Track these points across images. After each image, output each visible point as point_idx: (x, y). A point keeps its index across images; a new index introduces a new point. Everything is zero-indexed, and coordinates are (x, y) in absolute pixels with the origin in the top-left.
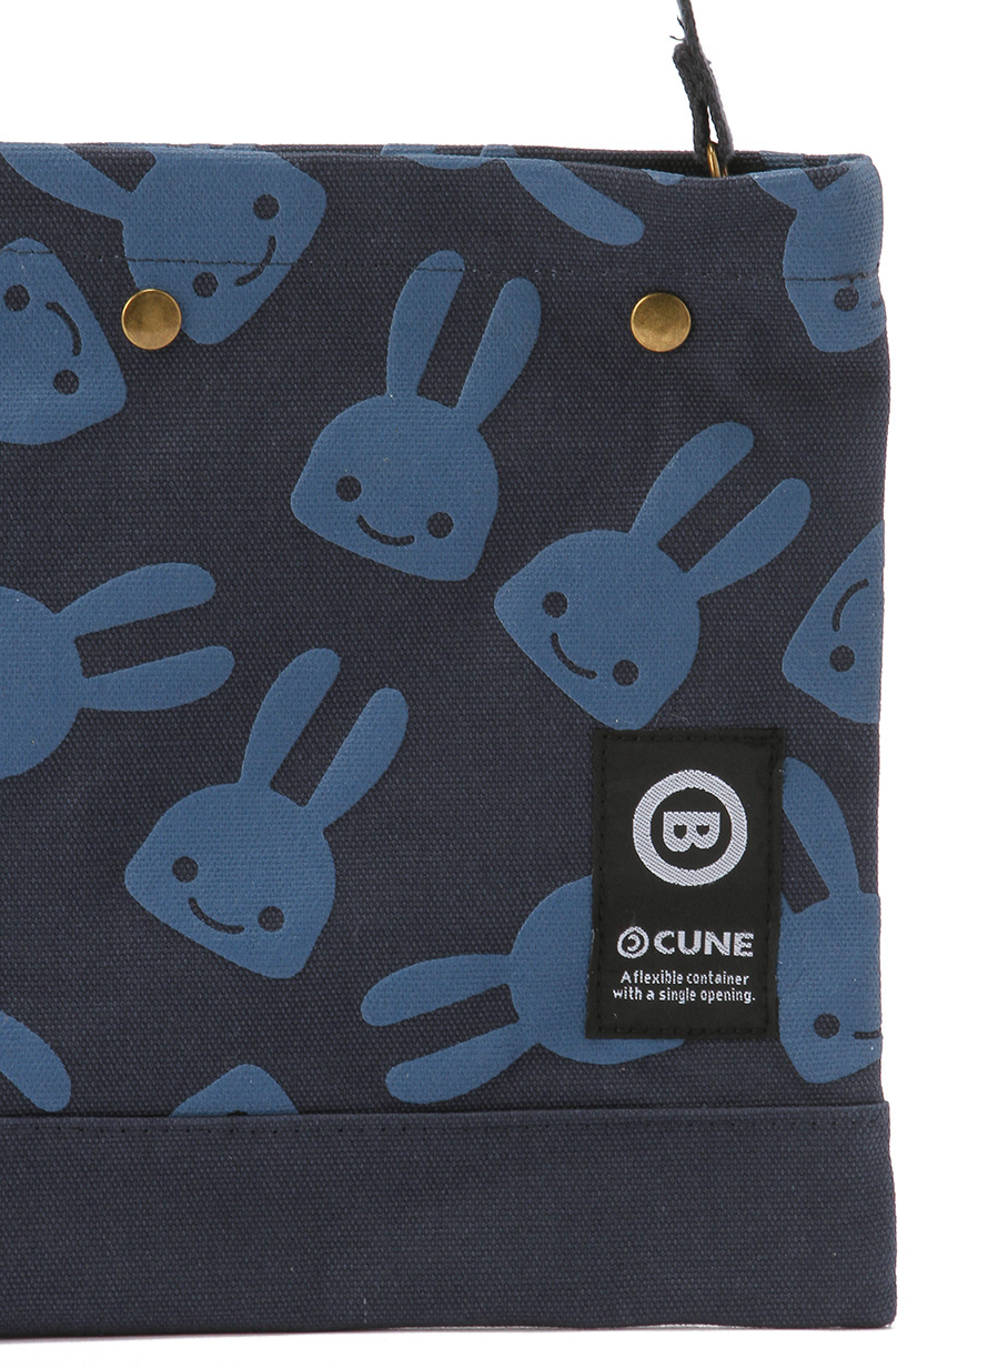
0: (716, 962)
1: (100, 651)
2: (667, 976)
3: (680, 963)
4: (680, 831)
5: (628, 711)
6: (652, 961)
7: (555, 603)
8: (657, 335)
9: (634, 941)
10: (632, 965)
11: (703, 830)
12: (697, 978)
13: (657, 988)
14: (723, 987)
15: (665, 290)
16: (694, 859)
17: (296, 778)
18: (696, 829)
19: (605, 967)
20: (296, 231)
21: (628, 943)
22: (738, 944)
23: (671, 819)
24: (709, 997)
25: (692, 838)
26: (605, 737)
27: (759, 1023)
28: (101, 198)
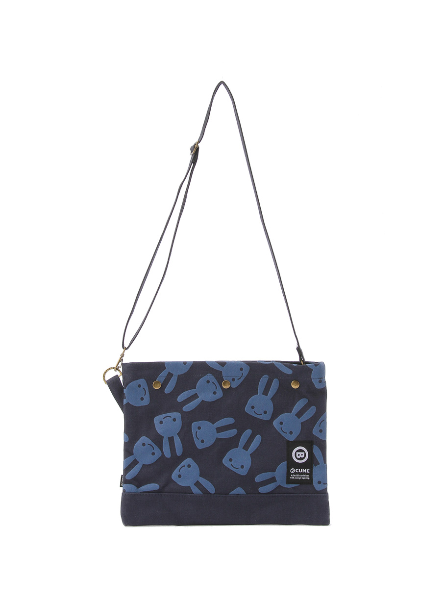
0: (304, 473)
1: (219, 430)
2: (297, 475)
3: (299, 473)
4: (299, 455)
5: (291, 438)
6: (295, 473)
7: (281, 423)
8: (295, 386)
9: (293, 470)
10: (293, 474)
11: (302, 455)
12: (302, 476)
13: (296, 477)
14: (305, 477)
15: (296, 380)
16: (301, 459)
17: (246, 447)
18: (301, 455)
19: (289, 474)
20: (245, 373)
21: (292, 471)
22: (307, 471)
23: (297, 453)
24: (303, 478)
25: (301, 456)
26: (288, 442)
27: (310, 482)
28: (219, 368)
